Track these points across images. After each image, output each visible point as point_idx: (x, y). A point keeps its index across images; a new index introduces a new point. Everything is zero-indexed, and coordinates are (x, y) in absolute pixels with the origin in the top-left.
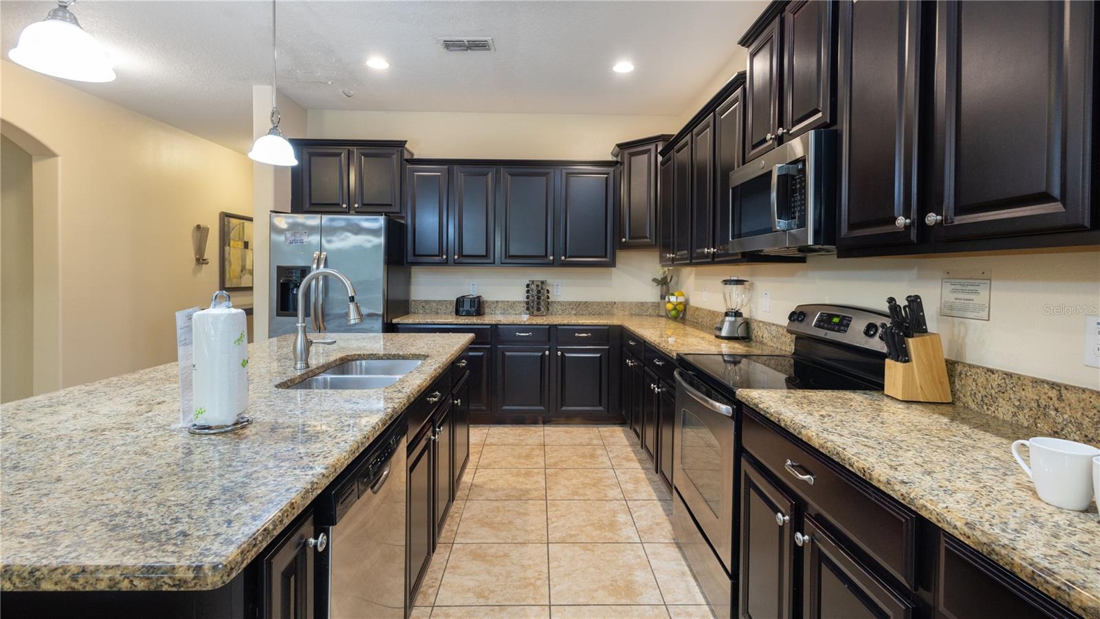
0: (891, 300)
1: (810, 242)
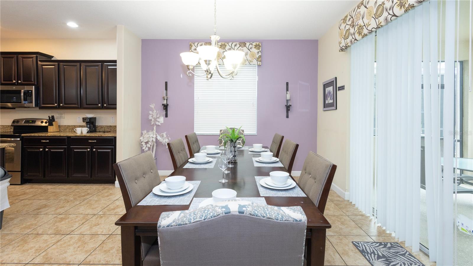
0: (49, 116)
1: (34, 106)
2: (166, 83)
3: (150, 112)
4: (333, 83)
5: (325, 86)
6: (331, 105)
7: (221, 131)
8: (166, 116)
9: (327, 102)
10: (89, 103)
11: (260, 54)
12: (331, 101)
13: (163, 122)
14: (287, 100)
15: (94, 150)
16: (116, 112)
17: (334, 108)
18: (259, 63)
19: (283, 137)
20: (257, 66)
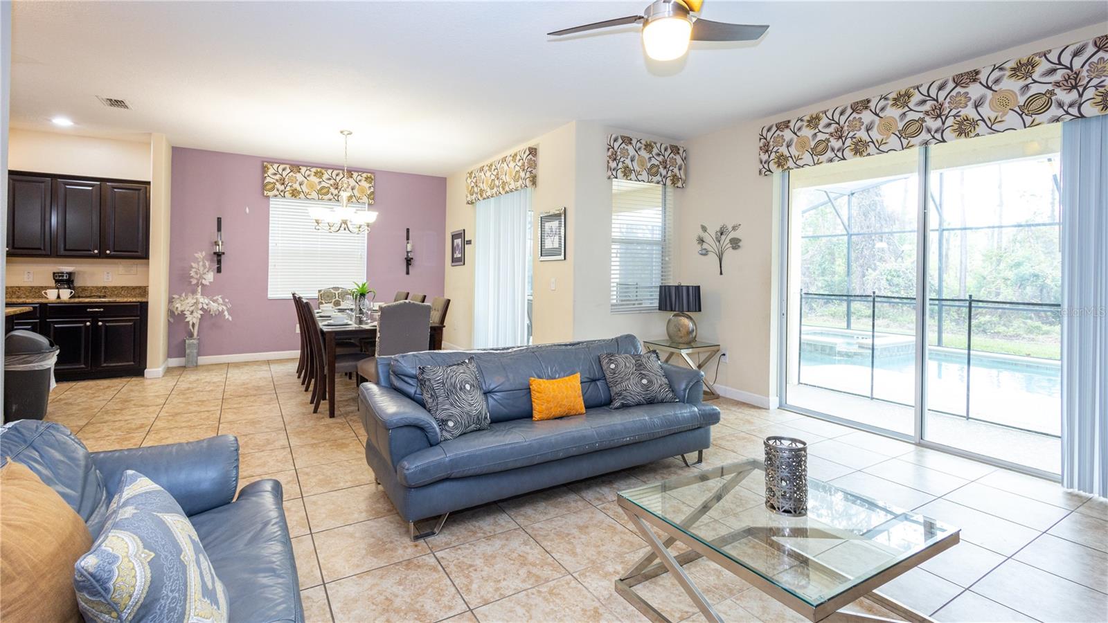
2: (219, 220)
3: (194, 265)
4: (460, 235)
5: (454, 237)
6: (459, 260)
7: (320, 291)
8: (219, 270)
9: (455, 256)
10: (71, 248)
11: (372, 190)
12: (459, 256)
13: (212, 280)
14: (408, 252)
15: (100, 323)
16: (148, 264)
17: (462, 263)
18: (371, 202)
19: (408, 293)
20: (367, 205)
